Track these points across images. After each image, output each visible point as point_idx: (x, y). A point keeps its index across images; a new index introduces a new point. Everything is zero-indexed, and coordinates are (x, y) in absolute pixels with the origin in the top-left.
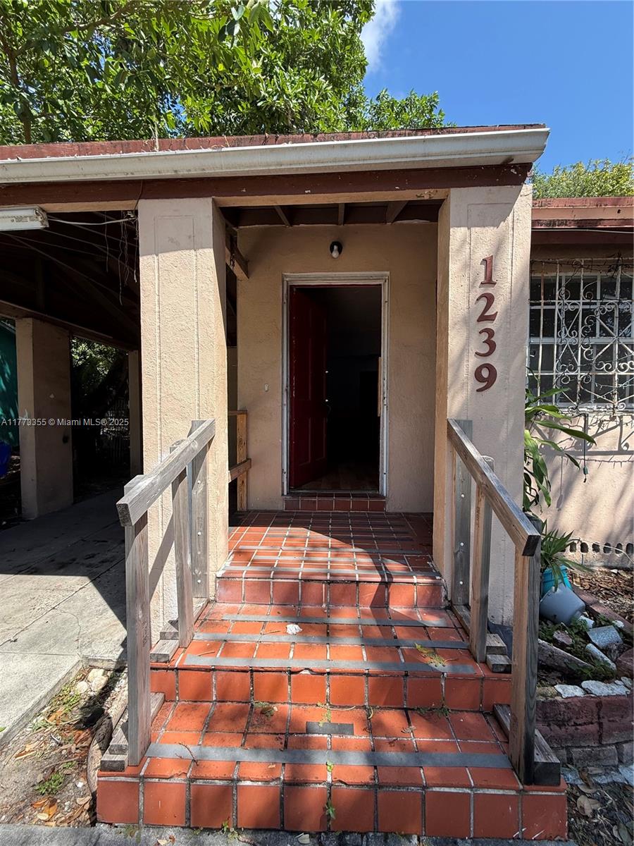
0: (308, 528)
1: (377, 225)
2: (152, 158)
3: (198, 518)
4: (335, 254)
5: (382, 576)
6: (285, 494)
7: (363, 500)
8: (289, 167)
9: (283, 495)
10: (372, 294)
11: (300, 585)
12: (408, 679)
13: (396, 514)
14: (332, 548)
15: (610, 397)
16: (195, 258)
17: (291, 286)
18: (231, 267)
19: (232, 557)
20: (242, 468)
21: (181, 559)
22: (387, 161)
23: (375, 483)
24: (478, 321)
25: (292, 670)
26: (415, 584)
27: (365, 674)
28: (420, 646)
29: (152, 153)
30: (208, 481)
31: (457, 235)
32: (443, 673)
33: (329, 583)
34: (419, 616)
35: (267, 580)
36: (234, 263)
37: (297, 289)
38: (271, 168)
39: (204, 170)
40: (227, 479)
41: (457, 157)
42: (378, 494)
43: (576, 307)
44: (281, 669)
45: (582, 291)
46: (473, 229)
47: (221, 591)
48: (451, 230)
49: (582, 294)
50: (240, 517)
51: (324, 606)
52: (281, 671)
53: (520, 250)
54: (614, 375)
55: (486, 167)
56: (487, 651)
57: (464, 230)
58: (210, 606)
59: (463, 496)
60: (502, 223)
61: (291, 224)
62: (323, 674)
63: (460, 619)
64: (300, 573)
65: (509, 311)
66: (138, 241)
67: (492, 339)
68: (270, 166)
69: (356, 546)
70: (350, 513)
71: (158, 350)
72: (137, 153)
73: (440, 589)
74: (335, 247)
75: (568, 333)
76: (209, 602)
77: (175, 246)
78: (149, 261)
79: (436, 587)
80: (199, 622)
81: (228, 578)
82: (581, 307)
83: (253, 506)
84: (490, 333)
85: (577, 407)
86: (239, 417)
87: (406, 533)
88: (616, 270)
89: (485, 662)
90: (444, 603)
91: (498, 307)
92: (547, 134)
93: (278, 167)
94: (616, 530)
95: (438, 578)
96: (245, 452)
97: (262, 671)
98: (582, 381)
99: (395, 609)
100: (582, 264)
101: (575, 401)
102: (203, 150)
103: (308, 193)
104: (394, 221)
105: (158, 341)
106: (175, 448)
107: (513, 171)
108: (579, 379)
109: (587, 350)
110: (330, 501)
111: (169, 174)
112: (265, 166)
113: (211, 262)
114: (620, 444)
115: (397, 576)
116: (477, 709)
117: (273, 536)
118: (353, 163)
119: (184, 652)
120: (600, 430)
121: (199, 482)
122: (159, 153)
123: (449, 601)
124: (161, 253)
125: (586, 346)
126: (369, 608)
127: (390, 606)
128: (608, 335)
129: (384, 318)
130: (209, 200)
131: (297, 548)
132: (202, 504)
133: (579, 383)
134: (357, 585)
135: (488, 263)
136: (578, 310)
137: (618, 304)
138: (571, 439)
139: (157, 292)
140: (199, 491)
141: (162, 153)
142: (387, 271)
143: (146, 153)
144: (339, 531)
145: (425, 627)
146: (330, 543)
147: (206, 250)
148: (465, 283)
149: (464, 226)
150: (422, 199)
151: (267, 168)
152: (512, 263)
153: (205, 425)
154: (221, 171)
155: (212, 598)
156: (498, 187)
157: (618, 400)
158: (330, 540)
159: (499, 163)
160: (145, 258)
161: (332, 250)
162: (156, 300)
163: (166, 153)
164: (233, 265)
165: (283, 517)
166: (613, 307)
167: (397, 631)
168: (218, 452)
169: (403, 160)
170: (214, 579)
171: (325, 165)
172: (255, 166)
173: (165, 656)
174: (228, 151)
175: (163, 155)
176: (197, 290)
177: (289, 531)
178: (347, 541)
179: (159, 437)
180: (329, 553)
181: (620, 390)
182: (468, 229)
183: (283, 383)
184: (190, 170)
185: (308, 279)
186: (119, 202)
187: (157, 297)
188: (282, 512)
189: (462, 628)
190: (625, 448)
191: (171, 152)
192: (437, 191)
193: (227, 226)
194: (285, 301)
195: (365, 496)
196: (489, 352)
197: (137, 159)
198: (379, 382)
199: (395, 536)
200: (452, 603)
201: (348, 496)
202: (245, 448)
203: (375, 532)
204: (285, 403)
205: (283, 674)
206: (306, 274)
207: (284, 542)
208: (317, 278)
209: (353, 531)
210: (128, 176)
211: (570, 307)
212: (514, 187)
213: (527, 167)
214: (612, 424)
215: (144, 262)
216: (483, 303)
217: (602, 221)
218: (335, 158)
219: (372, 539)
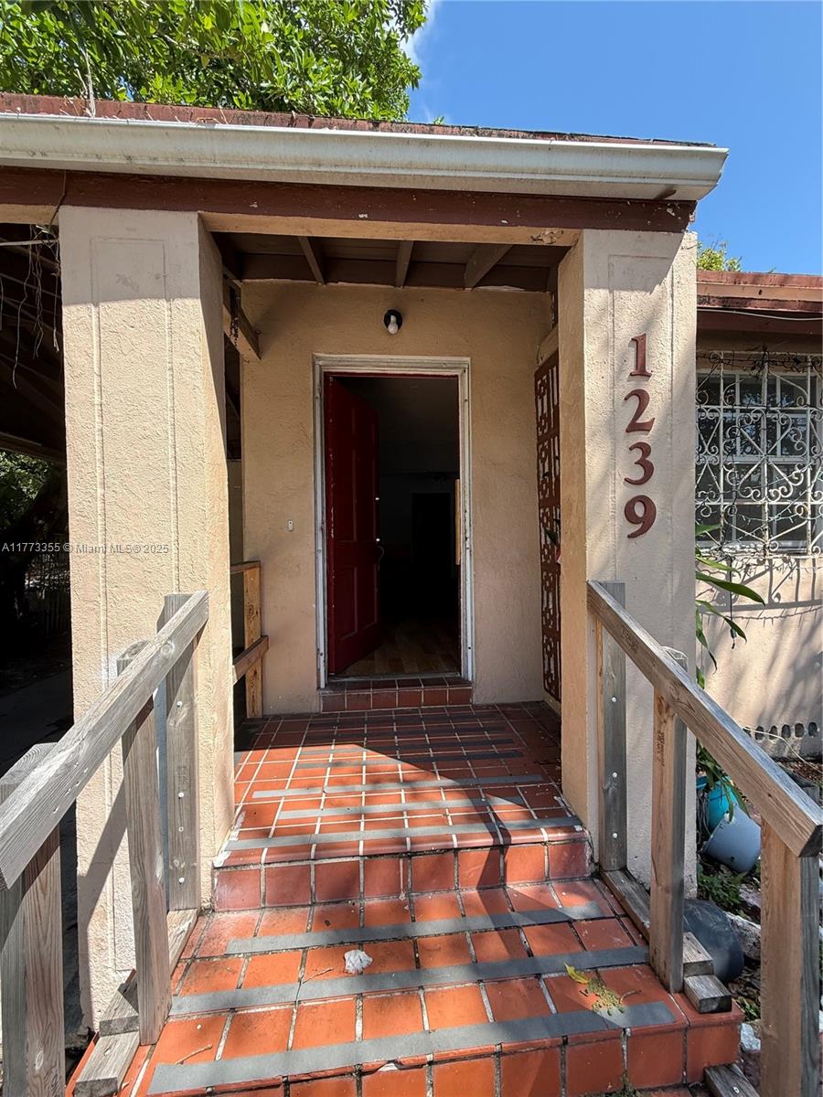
0: (361, 745)
1: (452, 290)
2: (79, 128)
3: (179, 768)
4: (392, 329)
5: (494, 835)
6: (323, 686)
7: (440, 688)
8: (333, 169)
9: (319, 688)
10: (446, 388)
11: (361, 866)
12: (568, 1049)
13: (488, 706)
14: (406, 782)
15: (760, 534)
16: (167, 313)
17: (325, 373)
18: (233, 340)
19: (241, 819)
20: (253, 655)
21: (143, 874)
22: (491, 175)
23: (454, 660)
24: (627, 431)
25: (364, 1069)
26: (545, 843)
27: (495, 1053)
28: (573, 968)
29: (82, 119)
30: (196, 701)
31: (594, 298)
32: (624, 1030)
33: (410, 857)
34: (555, 897)
35: (304, 863)
36: (236, 331)
37: (334, 377)
38: (302, 168)
39: (182, 160)
40: (231, 679)
41: (597, 179)
42: (460, 678)
43: (716, 415)
44: (343, 1071)
45: (722, 393)
46: (616, 293)
47: (224, 891)
48: (586, 292)
49: (722, 397)
50: (253, 731)
51: (402, 896)
52: (343, 1075)
53: (683, 328)
54: (764, 505)
55: (633, 201)
56: (684, 971)
57: (603, 293)
58: (202, 925)
59: (614, 699)
60: (657, 286)
61: (326, 282)
62: (419, 1066)
63: (620, 900)
64: (361, 843)
65: (669, 417)
66: (59, 278)
67: (647, 459)
68: (301, 164)
69: (442, 774)
70: (423, 711)
71: (99, 471)
72: (52, 115)
73: (583, 847)
74: (393, 318)
75: (706, 450)
76: (201, 913)
77: (127, 290)
78: (81, 314)
79: (575, 844)
80: (183, 966)
81: (235, 867)
82: (722, 415)
83: (272, 709)
84: (645, 449)
85: (720, 549)
86: (247, 573)
87: (510, 741)
88: (762, 367)
89: (683, 991)
90: (589, 868)
91: (654, 411)
92: (724, 156)
93: (314, 169)
94: (769, 708)
95: (578, 828)
96: (258, 626)
97: (307, 1080)
98: (725, 513)
99: (517, 889)
100: (722, 358)
101: (718, 540)
102: (179, 124)
103: (364, 219)
104: (476, 286)
105: (98, 456)
106: (127, 663)
107: (669, 211)
108: (722, 510)
109: (730, 471)
110: (392, 694)
111: (117, 161)
112: (293, 164)
113: (200, 324)
114: (770, 595)
115: (517, 833)
116: (679, 1082)
117: (309, 766)
118: (440, 173)
119: (149, 1056)
120: (747, 577)
121: (180, 703)
122: (94, 119)
123: (596, 864)
124: (105, 301)
125: (730, 467)
126: (474, 892)
127: (507, 883)
128: (754, 452)
129: (463, 424)
130: (193, 216)
131: (349, 788)
132: (185, 742)
133: (723, 515)
134: (456, 855)
135: (639, 343)
136: (717, 418)
137: (766, 412)
138: (712, 590)
139: (96, 370)
140: (180, 720)
141: (101, 120)
142: (467, 356)
143: (68, 118)
144: (413, 747)
145: (570, 922)
146: (400, 772)
147: (188, 302)
148: (607, 372)
149: (603, 288)
150: (539, 243)
151: (296, 168)
152: (672, 345)
153: (189, 606)
154: (213, 165)
155: (206, 905)
156: (650, 233)
157: (770, 538)
158: (399, 766)
159: (652, 198)
160: (73, 308)
161: (387, 322)
162: (95, 385)
163: (109, 120)
164: (236, 336)
165: (321, 725)
166: (759, 415)
167: (532, 939)
168: (215, 647)
169: (519, 176)
170: (210, 869)
171: (394, 172)
172: (274, 163)
173: (109, 1082)
174: (226, 131)
175: (104, 125)
176: (171, 369)
177: (333, 752)
178: (424, 764)
179: (102, 627)
180: (403, 793)
181: (770, 524)
182: (610, 292)
183: (316, 519)
184: (155, 159)
185: (350, 363)
186: (21, 207)
187: (96, 379)
188: (319, 715)
189: (626, 915)
190: (776, 600)
191: (118, 121)
192: (562, 232)
193: (225, 277)
194: (318, 395)
195: (440, 682)
196: (641, 480)
197: (50, 126)
198: (457, 516)
199: (495, 749)
200: (600, 866)
201: (415, 683)
202: (258, 619)
203: (466, 744)
204: (320, 548)
205: (347, 1079)
206: (349, 356)
207: (328, 776)
208: (365, 363)
209: (434, 745)
210: (35, 158)
211: (708, 415)
212: (672, 234)
213: (688, 206)
214: (761, 569)
215: (71, 315)
216: (634, 402)
217: (753, 301)
218: (411, 163)
219: (461, 757)
